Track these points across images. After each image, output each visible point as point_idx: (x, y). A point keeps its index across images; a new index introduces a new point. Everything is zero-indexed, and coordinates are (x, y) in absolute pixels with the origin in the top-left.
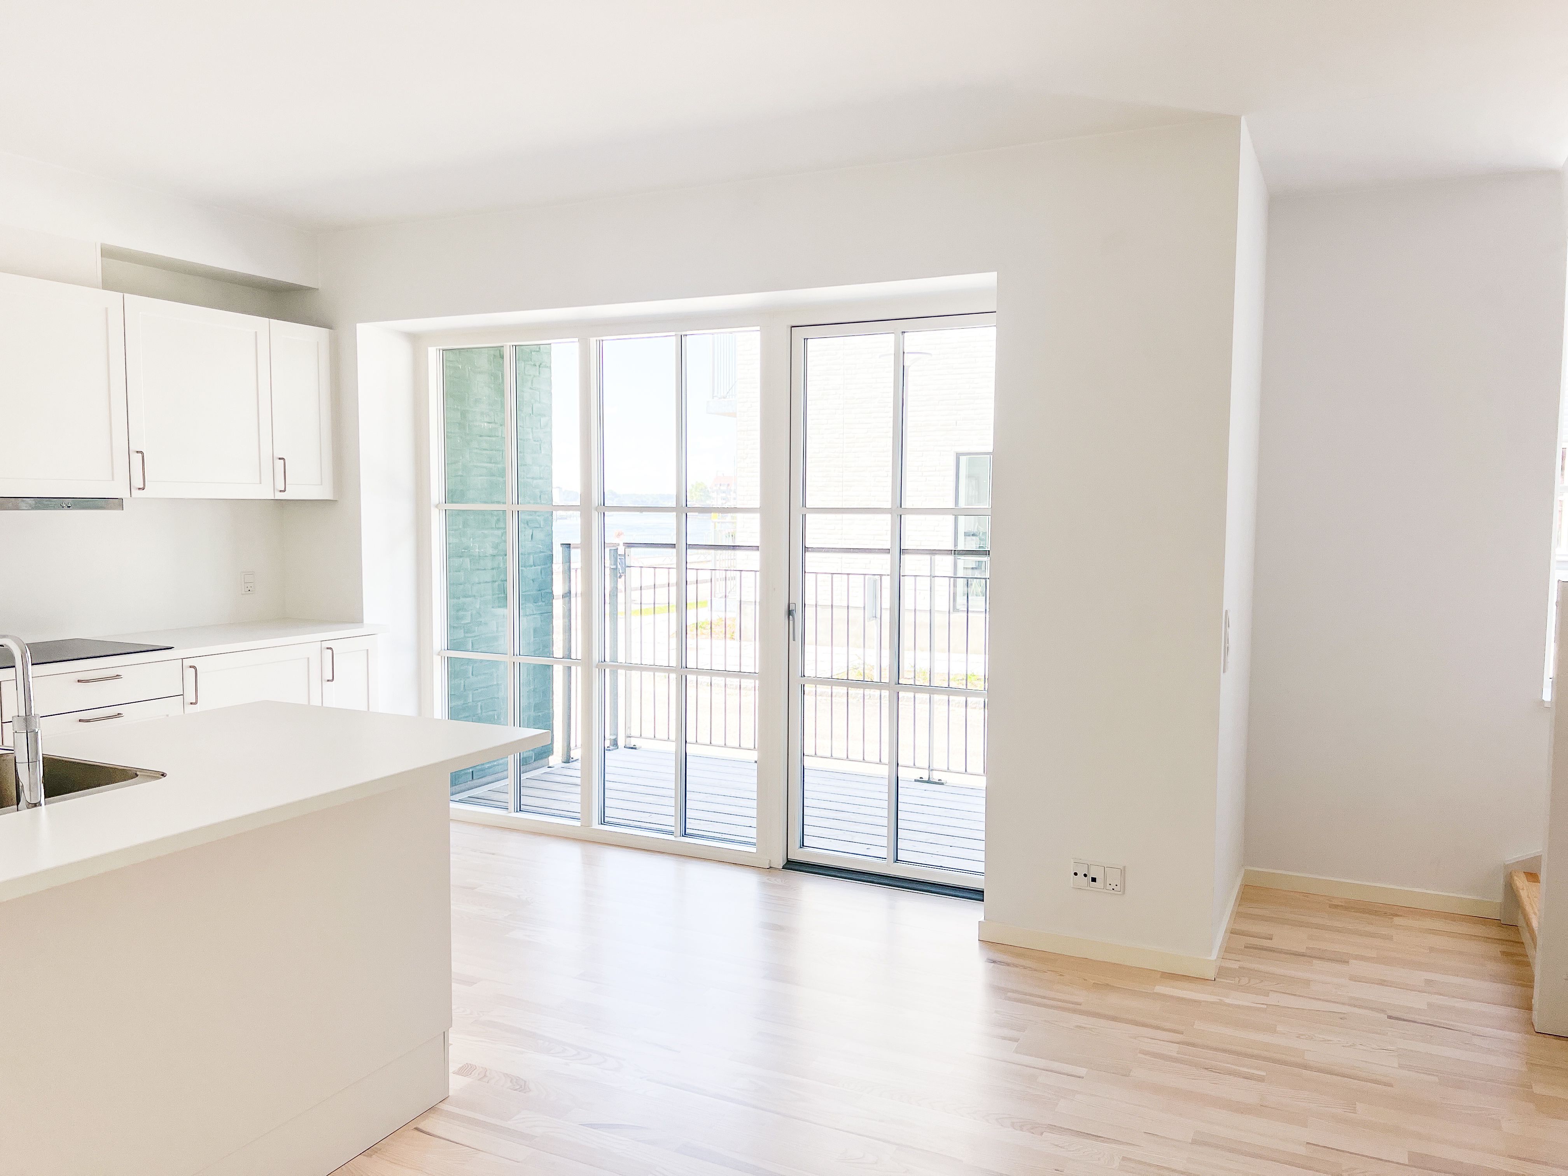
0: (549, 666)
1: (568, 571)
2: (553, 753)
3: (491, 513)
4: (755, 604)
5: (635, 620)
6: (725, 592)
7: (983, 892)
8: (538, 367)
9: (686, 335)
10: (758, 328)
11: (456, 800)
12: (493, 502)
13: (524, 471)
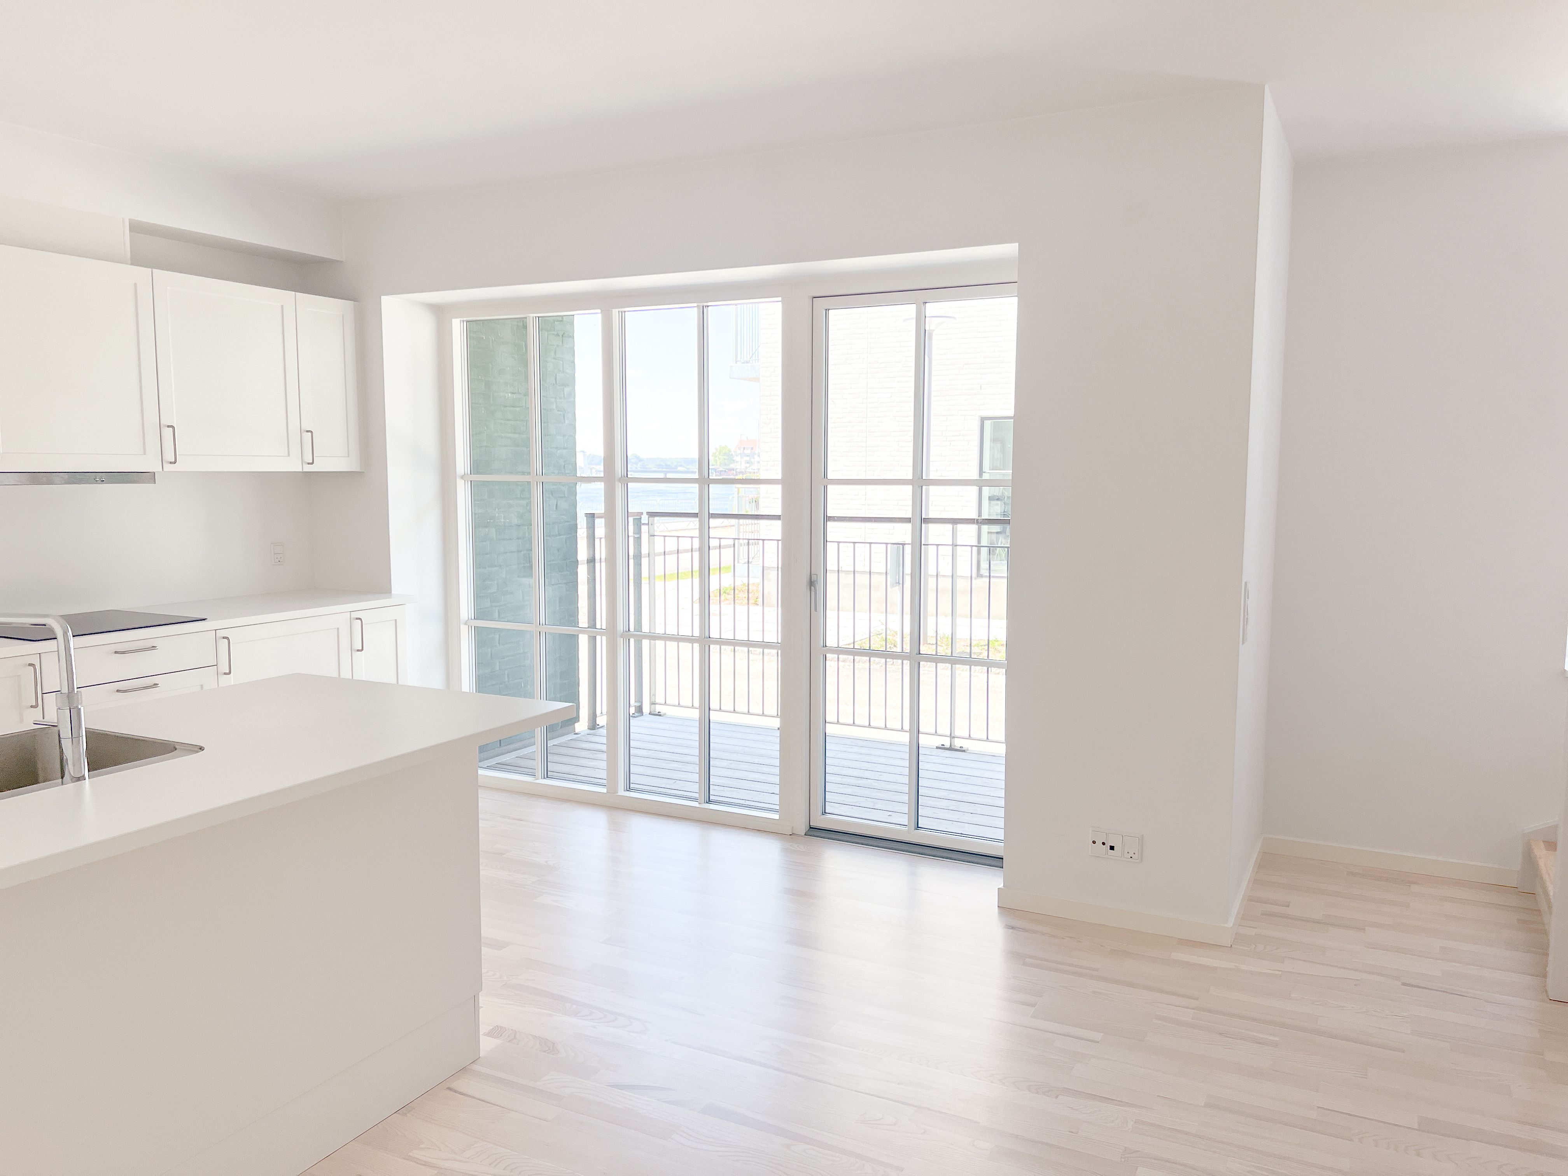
0: (574, 635)
1: (591, 538)
2: (579, 721)
3: (516, 483)
4: (778, 570)
5: (659, 585)
6: (747, 557)
7: (1003, 859)
8: (561, 336)
9: (708, 306)
10: (780, 299)
11: (484, 767)
12: (517, 473)
13: (548, 441)
